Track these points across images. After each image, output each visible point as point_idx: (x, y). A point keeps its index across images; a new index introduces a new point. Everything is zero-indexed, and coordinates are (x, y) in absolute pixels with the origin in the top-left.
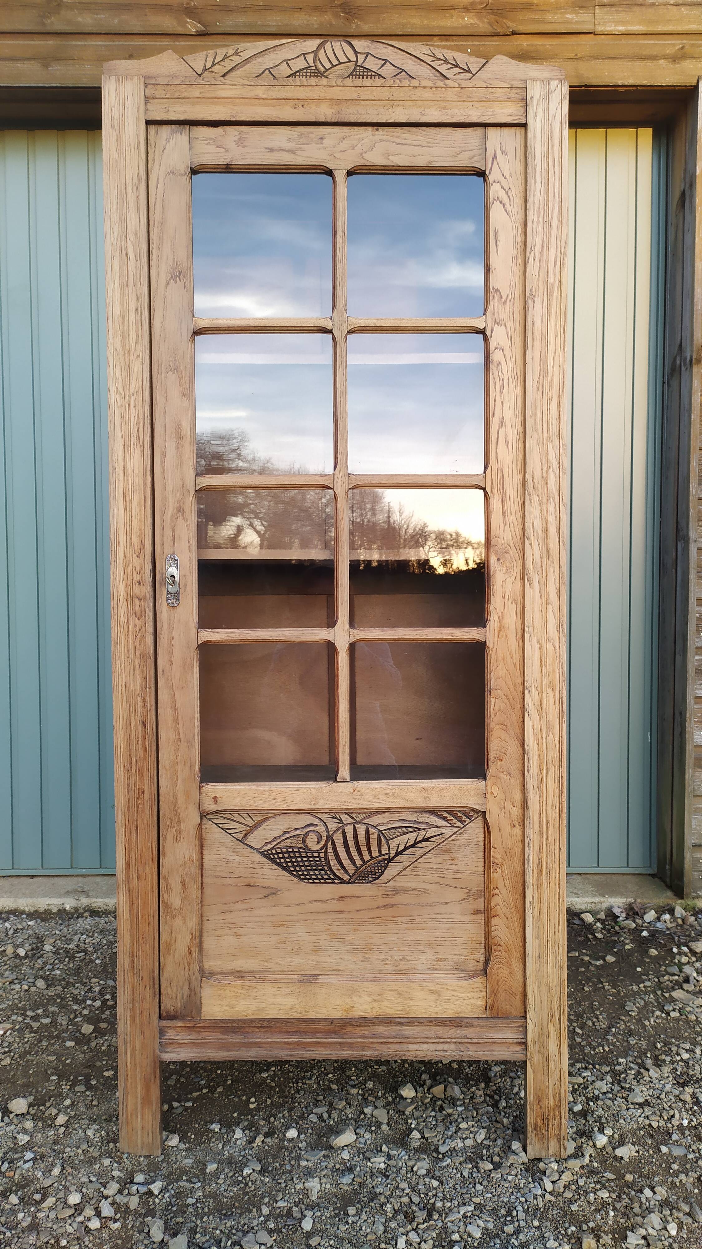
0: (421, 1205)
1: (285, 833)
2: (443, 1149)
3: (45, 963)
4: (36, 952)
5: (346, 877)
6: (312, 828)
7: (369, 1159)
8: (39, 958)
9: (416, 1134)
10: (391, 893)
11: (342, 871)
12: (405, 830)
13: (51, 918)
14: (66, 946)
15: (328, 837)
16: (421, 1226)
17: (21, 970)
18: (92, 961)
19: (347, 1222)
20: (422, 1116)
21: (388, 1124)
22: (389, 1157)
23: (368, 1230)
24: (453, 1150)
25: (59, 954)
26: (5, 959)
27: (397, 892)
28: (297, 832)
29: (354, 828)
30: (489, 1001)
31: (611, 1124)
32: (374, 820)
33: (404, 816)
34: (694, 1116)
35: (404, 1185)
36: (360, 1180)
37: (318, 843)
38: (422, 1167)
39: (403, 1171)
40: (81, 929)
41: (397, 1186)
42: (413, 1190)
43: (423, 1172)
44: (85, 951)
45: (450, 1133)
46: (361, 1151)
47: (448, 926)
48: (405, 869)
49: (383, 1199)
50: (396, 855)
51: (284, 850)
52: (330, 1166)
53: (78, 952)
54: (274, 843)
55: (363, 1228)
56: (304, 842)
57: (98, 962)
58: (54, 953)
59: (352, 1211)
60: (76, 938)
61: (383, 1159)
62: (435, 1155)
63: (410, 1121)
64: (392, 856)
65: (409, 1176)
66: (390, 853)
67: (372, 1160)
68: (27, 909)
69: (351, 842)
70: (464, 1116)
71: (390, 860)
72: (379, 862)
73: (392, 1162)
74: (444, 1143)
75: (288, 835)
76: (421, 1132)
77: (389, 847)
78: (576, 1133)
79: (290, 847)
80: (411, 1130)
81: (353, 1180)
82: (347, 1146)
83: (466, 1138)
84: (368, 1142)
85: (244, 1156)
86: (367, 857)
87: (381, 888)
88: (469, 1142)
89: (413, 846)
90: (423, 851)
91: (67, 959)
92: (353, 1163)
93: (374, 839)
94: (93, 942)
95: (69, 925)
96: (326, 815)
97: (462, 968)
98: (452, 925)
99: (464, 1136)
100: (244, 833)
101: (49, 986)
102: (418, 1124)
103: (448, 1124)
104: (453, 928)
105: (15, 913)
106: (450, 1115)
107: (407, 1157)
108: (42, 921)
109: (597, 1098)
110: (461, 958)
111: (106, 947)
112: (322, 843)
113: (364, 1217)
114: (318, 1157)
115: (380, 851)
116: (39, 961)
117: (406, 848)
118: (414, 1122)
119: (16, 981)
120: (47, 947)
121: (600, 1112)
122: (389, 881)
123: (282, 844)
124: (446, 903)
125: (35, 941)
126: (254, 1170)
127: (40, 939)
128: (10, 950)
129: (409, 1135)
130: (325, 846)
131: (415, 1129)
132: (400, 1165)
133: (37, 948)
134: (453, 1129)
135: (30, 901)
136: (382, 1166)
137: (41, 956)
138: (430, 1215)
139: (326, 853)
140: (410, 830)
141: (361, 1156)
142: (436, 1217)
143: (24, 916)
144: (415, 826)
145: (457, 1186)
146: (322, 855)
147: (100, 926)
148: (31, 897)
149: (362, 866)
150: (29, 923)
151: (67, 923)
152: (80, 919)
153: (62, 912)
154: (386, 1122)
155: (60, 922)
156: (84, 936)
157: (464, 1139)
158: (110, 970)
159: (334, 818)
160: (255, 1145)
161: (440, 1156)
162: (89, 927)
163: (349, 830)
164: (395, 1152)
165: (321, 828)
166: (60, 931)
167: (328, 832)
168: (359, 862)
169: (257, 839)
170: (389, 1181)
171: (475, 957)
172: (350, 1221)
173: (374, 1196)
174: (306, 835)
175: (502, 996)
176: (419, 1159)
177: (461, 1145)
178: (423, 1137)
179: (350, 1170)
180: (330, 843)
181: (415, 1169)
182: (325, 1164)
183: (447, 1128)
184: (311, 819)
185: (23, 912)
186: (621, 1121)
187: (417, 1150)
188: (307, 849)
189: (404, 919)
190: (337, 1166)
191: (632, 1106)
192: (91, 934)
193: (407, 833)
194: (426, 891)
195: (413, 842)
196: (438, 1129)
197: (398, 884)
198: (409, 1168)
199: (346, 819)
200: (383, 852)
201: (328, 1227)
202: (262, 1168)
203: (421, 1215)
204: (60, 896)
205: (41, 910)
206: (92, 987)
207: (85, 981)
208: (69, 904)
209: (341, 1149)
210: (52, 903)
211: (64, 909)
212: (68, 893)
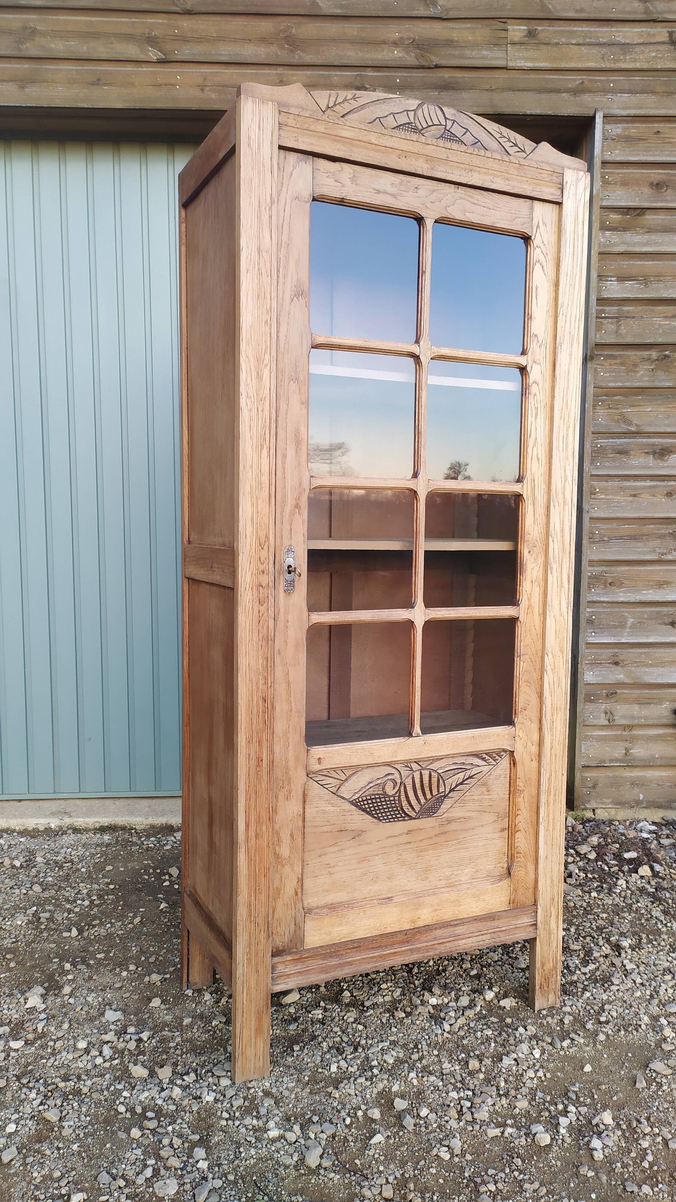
0: (350, 1043)
1: (369, 783)
2: (367, 1004)
3: (39, 872)
4: (29, 863)
5: (413, 814)
7: (310, 1012)
8: (32, 868)
9: (347, 994)
11: (410, 809)
12: (456, 771)
13: (39, 835)
14: (55, 858)
15: (401, 783)
16: (349, 1057)
17: (18, 878)
18: (79, 870)
19: (293, 1056)
20: (352, 980)
21: (325, 987)
22: (325, 1010)
23: (309, 1060)
24: (375, 1004)
25: (49, 864)
26: (4, 869)
29: (421, 773)
31: (499, 984)
32: (435, 766)
33: (456, 760)
34: (564, 977)
35: (336, 1029)
36: (303, 1027)
37: (394, 788)
38: (351, 1016)
39: (337, 1019)
40: (66, 844)
41: (332, 1030)
42: (343, 1032)
43: (352, 1020)
44: (72, 861)
45: (373, 992)
46: (304, 1006)
49: (320, 1039)
50: (450, 792)
51: (368, 798)
52: (280, 1017)
53: (66, 863)
54: (361, 793)
55: (305, 1059)
56: (383, 789)
57: (83, 870)
58: (45, 864)
59: (296, 1048)
60: (63, 851)
61: (321, 1012)
62: (361, 1008)
63: (342, 984)
64: (447, 793)
65: (341, 1023)
66: (445, 791)
67: (312, 1013)
68: (17, 828)
69: (418, 785)
70: (385, 980)
71: (446, 797)
72: (438, 799)
73: (328, 1014)
74: (368, 999)
75: (371, 785)
76: (351, 992)
77: (445, 786)
78: (471, 991)
79: (373, 795)
80: (342, 991)
81: (298, 1027)
82: (293, 1003)
83: (386, 995)
84: (310, 1000)
85: (212, 1012)
86: (429, 796)
88: (388, 998)
90: (468, 787)
91: (57, 869)
92: (298, 1015)
93: (434, 780)
94: (78, 854)
95: (55, 841)
96: (401, 765)
99: (384, 994)
100: (337, 786)
101: (44, 890)
102: (348, 986)
103: (372, 985)
105: (9, 831)
106: (374, 979)
107: (339, 1010)
108: (32, 838)
109: (490, 965)
111: (89, 858)
112: (397, 788)
113: (306, 1051)
115: (438, 790)
116: (33, 870)
117: (457, 786)
118: (346, 985)
119: (15, 887)
120: (39, 859)
121: (491, 975)
123: (367, 793)
125: (28, 854)
126: (220, 1022)
127: (32, 853)
128: (7, 862)
129: (341, 995)
130: (399, 791)
131: (346, 989)
132: (334, 1015)
133: (30, 860)
134: (376, 989)
135: (19, 821)
136: (320, 1016)
137: (35, 866)
138: (356, 1049)
139: (400, 796)
140: (460, 771)
141: (304, 1010)
142: (360, 1050)
143: (16, 834)
144: (464, 767)
145: (377, 1029)
146: (396, 798)
147: (83, 842)
148: (20, 818)
149: (425, 804)
150: (21, 840)
151: (53, 839)
152: (64, 836)
153: (48, 831)
154: (323, 985)
155: (48, 838)
156: (70, 850)
157: (384, 996)
158: (94, 877)
159: (406, 767)
160: (220, 1004)
161: (365, 1009)
162: (72, 842)
163: (417, 775)
164: (330, 1007)
165: (396, 776)
166: (49, 845)
167: (402, 779)
168: (423, 801)
169: (347, 791)
170: (325, 1027)
172: (295, 1055)
173: (314, 1038)
174: (385, 783)
176: (349, 1011)
177: (381, 1000)
178: (352, 996)
179: (296, 1020)
180: (403, 788)
181: (345, 1018)
182: (276, 1016)
183: (371, 989)
185: (14, 831)
186: (507, 981)
187: (347, 1005)
188: (386, 795)
190: (286, 1017)
191: (516, 971)
192: (75, 848)
193: (458, 773)
195: (461, 781)
196: (364, 989)
198: (341, 1018)
199: (415, 767)
200: (441, 790)
201: (279, 1059)
202: (227, 1020)
203: (349, 1049)
204: (46, 816)
205: (30, 829)
206: (80, 890)
207: (73, 885)
208: (54, 823)
209: (290, 1005)
210: (40, 822)
211: (50, 828)
212: (53, 814)
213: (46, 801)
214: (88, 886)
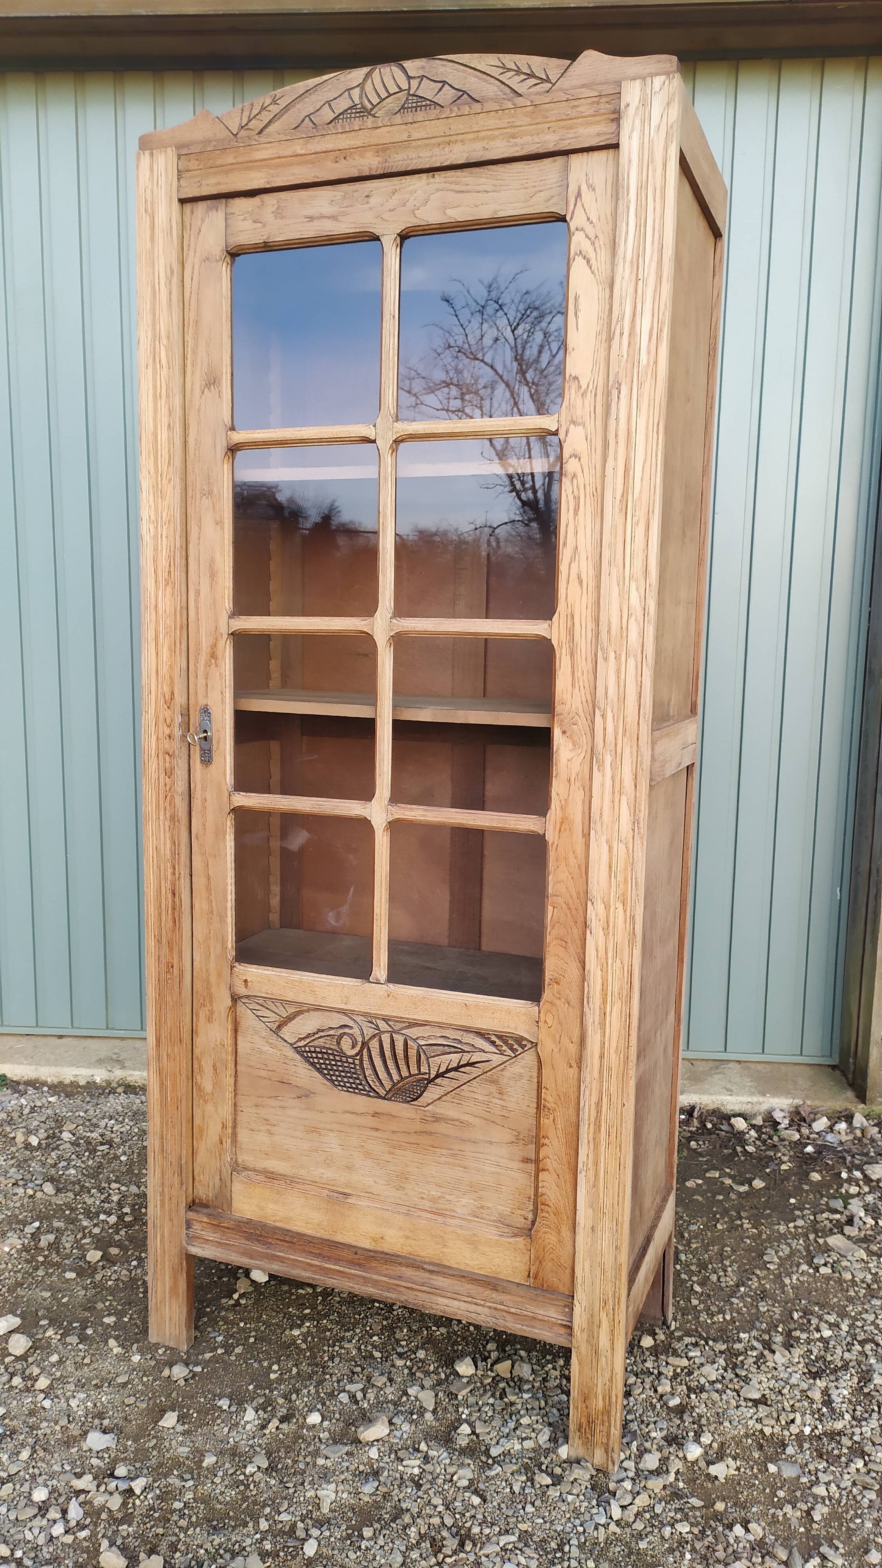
0: (454, 1530)
1: (319, 1031)
2: (494, 1452)
3: (59, 1159)
4: (51, 1141)
5: (382, 1092)
6: (347, 1030)
7: (402, 1460)
8: (53, 1150)
9: (465, 1429)
10: (430, 1119)
11: (377, 1084)
12: (447, 1049)
13: (78, 1092)
14: (88, 1134)
15: (363, 1043)
17: (29, 1167)
18: (116, 1157)
19: (360, 1548)
20: (477, 1403)
21: (434, 1412)
22: (426, 1459)
23: (383, 1561)
24: (507, 1454)
25: (78, 1145)
26: (12, 1149)
27: (437, 1119)
28: (332, 1032)
29: (392, 1037)
30: (533, 1269)
31: (712, 1428)
32: (413, 1032)
33: (447, 1033)
34: (821, 1421)
35: (437, 1501)
36: (385, 1490)
37: (353, 1047)
38: (464, 1475)
39: (440, 1481)
40: (111, 1111)
41: (429, 1502)
42: (448, 1508)
43: (465, 1483)
44: (110, 1143)
45: (507, 1431)
46: (395, 1448)
47: (493, 1170)
48: (446, 1095)
49: (408, 1518)
50: (438, 1076)
51: (318, 1050)
52: (352, 1468)
53: (102, 1144)
54: (308, 1040)
55: (378, 1558)
56: (338, 1043)
57: (123, 1158)
58: (72, 1144)
59: (368, 1532)
60: (102, 1123)
61: (418, 1462)
62: (484, 1459)
63: (461, 1409)
64: (432, 1076)
65: (446, 1487)
66: (429, 1073)
67: (404, 1463)
68: (49, 1080)
69: (388, 1053)
70: (529, 1407)
71: (430, 1081)
72: (419, 1081)
73: (428, 1467)
74: (497, 1443)
75: (322, 1034)
76: (472, 1425)
77: (429, 1066)
78: (665, 1439)
79: (324, 1048)
80: (460, 1422)
81: (377, 1489)
82: (377, 1441)
83: (526, 1439)
84: (405, 1436)
85: (251, 1446)
86: (405, 1073)
87: (419, 1112)
88: (528, 1444)
89: (456, 1069)
90: (466, 1078)
91: (87, 1154)
92: (381, 1464)
93: (412, 1053)
94: (122, 1130)
95: (97, 1105)
96: (362, 1018)
97: (508, 1222)
98: (497, 1170)
99: (524, 1435)
100: (277, 1024)
101: (58, 1192)
102: (470, 1414)
103: (507, 1417)
104: (499, 1174)
105: (35, 1084)
106: (512, 1404)
107: (448, 1461)
108: (67, 1096)
109: (702, 1389)
110: (507, 1210)
111: (136, 1138)
112: (357, 1049)
113: (381, 1541)
114: (339, 1454)
115: (419, 1068)
116: (53, 1154)
117: (448, 1071)
118: (466, 1411)
119: (21, 1183)
120: (66, 1135)
121: (702, 1409)
122: (429, 1105)
123: (316, 1043)
124: (491, 1143)
125: (53, 1125)
126: (259, 1468)
127: (59, 1122)
128: (21, 1137)
129: (457, 1428)
130: (360, 1052)
131: (466, 1421)
132: (438, 1471)
133: (54, 1135)
134: (512, 1425)
135: (53, 1070)
136: (416, 1471)
137: (57, 1147)
138: (462, 1545)
139: (361, 1060)
140: (453, 1050)
141: (393, 1456)
142: (469, 1547)
143: (46, 1089)
144: (459, 1046)
145: (503, 1506)
146: (357, 1062)
148: (56, 1066)
149: (399, 1082)
150: (50, 1099)
151: (95, 1101)
152: (110, 1096)
153: (91, 1086)
154: (431, 1409)
155: (88, 1099)
156: (113, 1122)
157: (523, 1439)
158: (136, 1172)
159: (370, 1022)
160: (267, 1431)
161: (490, 1461)
162: (120, 1109)
163: (386, 1039)
164: (435, 1453)
165: (356, 1031)
166: (86, 1112)
167: (364, 1038)
168: (396, 1077)
169: (291, 1032)
170: (420, 1493)
171: (523, 1213)
172: (363, 1547)
173: (398, 1514)
174: (341, 1036)
175: (548, 1265)
176: (462, 1465)
177: (518, 1447)
178: (473, 1433)
179: (376, 1474)
180: (365, 1050)
181: (455, 1478)
182: (347, 1464)
183: (505, 1423)
184: (345, 1020)
185: (44, 1084)
186: (726, 1424)
187: (463, 1451)
188: (342, 1053)
189: (444, 1152)
190: (362, 1468)
191: (744, 1403)
192: (121, 1119)
193: (450, 1053)
194: (469, 1124)
195: (455, 1065)
196: (494, 1424)
197: (439, 1111)
198: (448, 1477)
199: (383, 1025)
200: (423, 1070)
201: (336, 1552)
202: (270, 1465)
203: (451, 1544)
204: (89, 1065)
205: (67, 1082)
206: (110, 1195)
207: (103, 1185)
208: (100, 1076)
209: (371, 1444)
210: (80, 1074)
211: (94, 1082)
212: (100, 1062)
213: (96, 1040)
214: (123, 1188)
